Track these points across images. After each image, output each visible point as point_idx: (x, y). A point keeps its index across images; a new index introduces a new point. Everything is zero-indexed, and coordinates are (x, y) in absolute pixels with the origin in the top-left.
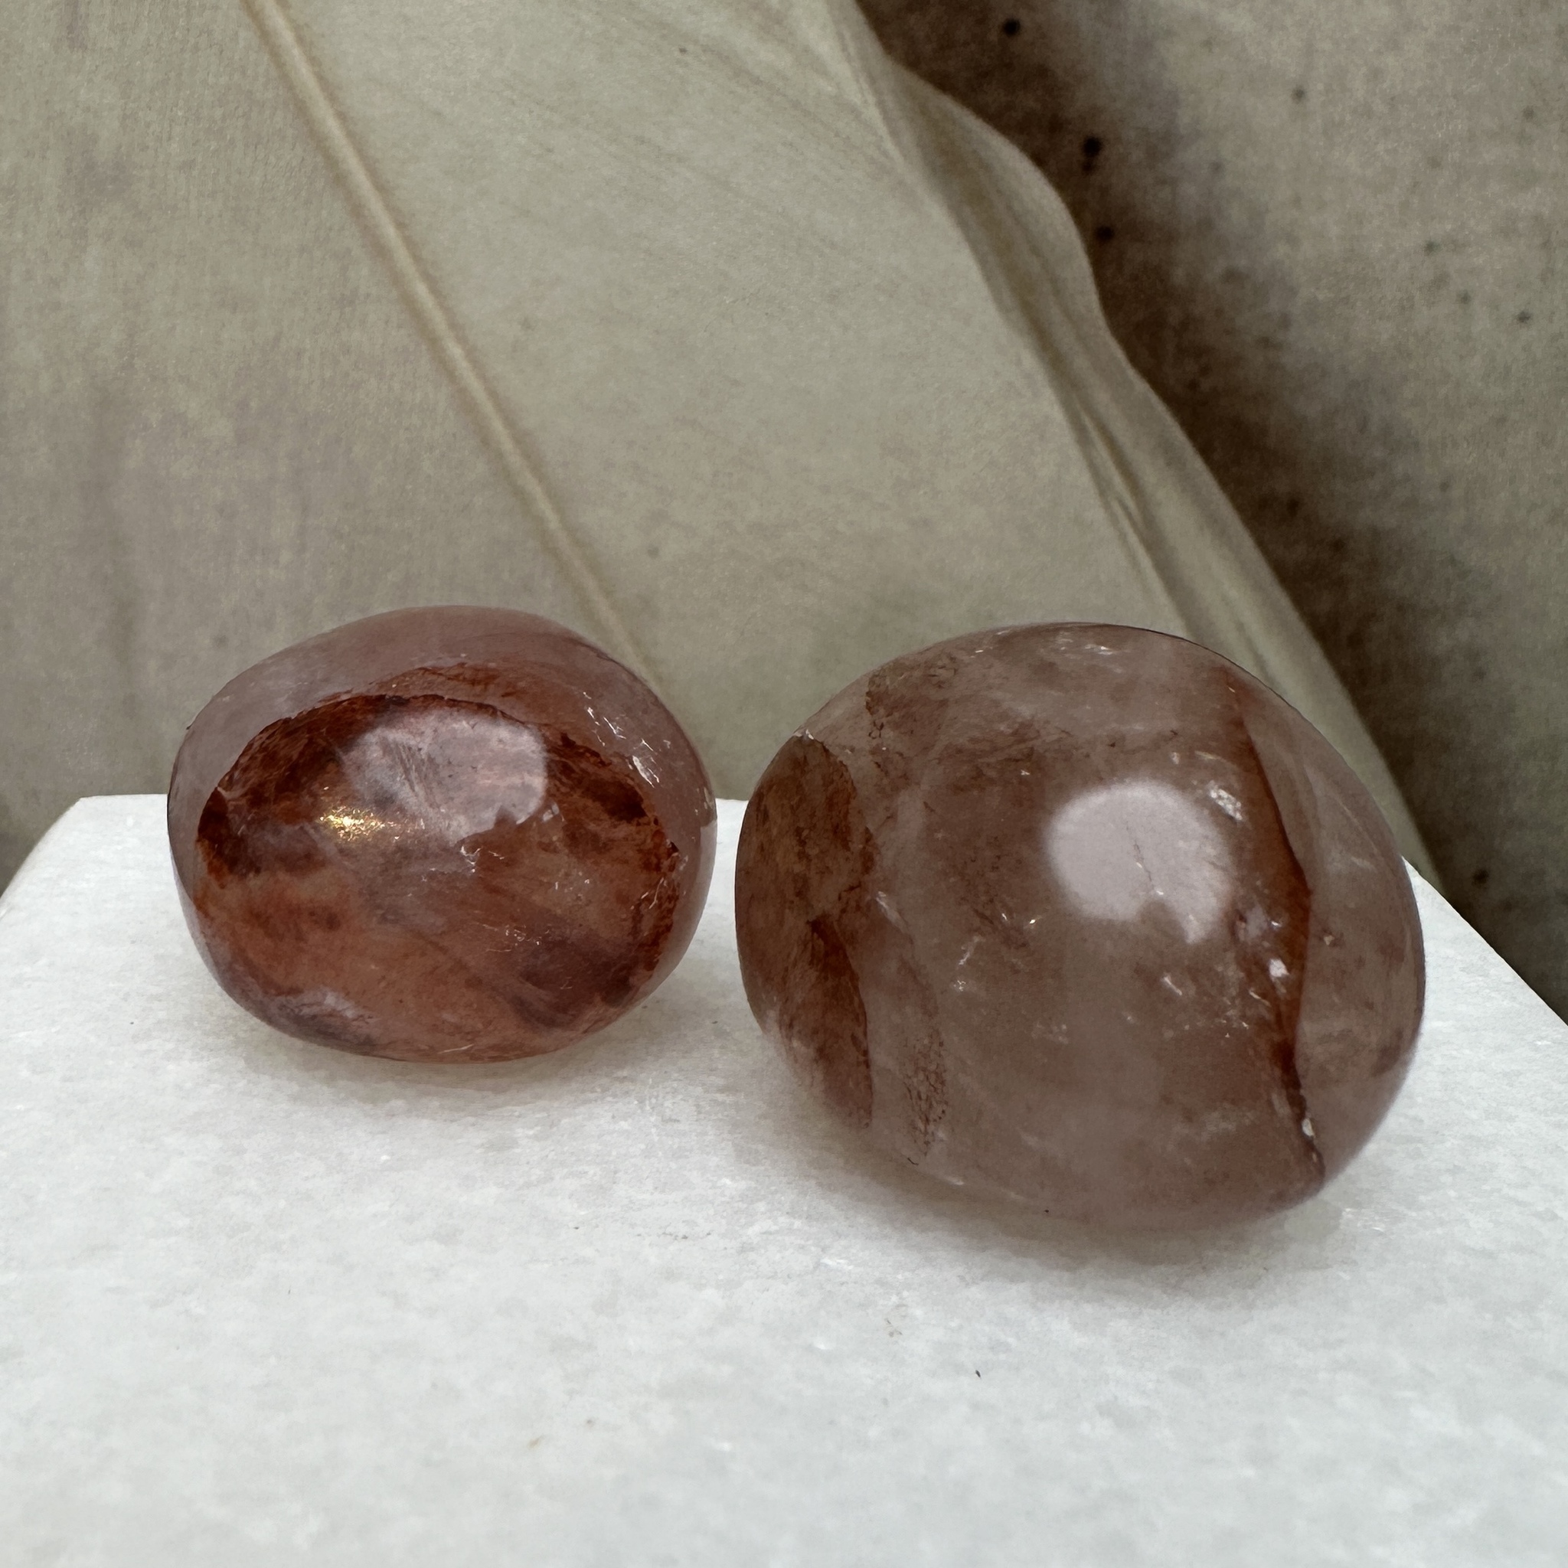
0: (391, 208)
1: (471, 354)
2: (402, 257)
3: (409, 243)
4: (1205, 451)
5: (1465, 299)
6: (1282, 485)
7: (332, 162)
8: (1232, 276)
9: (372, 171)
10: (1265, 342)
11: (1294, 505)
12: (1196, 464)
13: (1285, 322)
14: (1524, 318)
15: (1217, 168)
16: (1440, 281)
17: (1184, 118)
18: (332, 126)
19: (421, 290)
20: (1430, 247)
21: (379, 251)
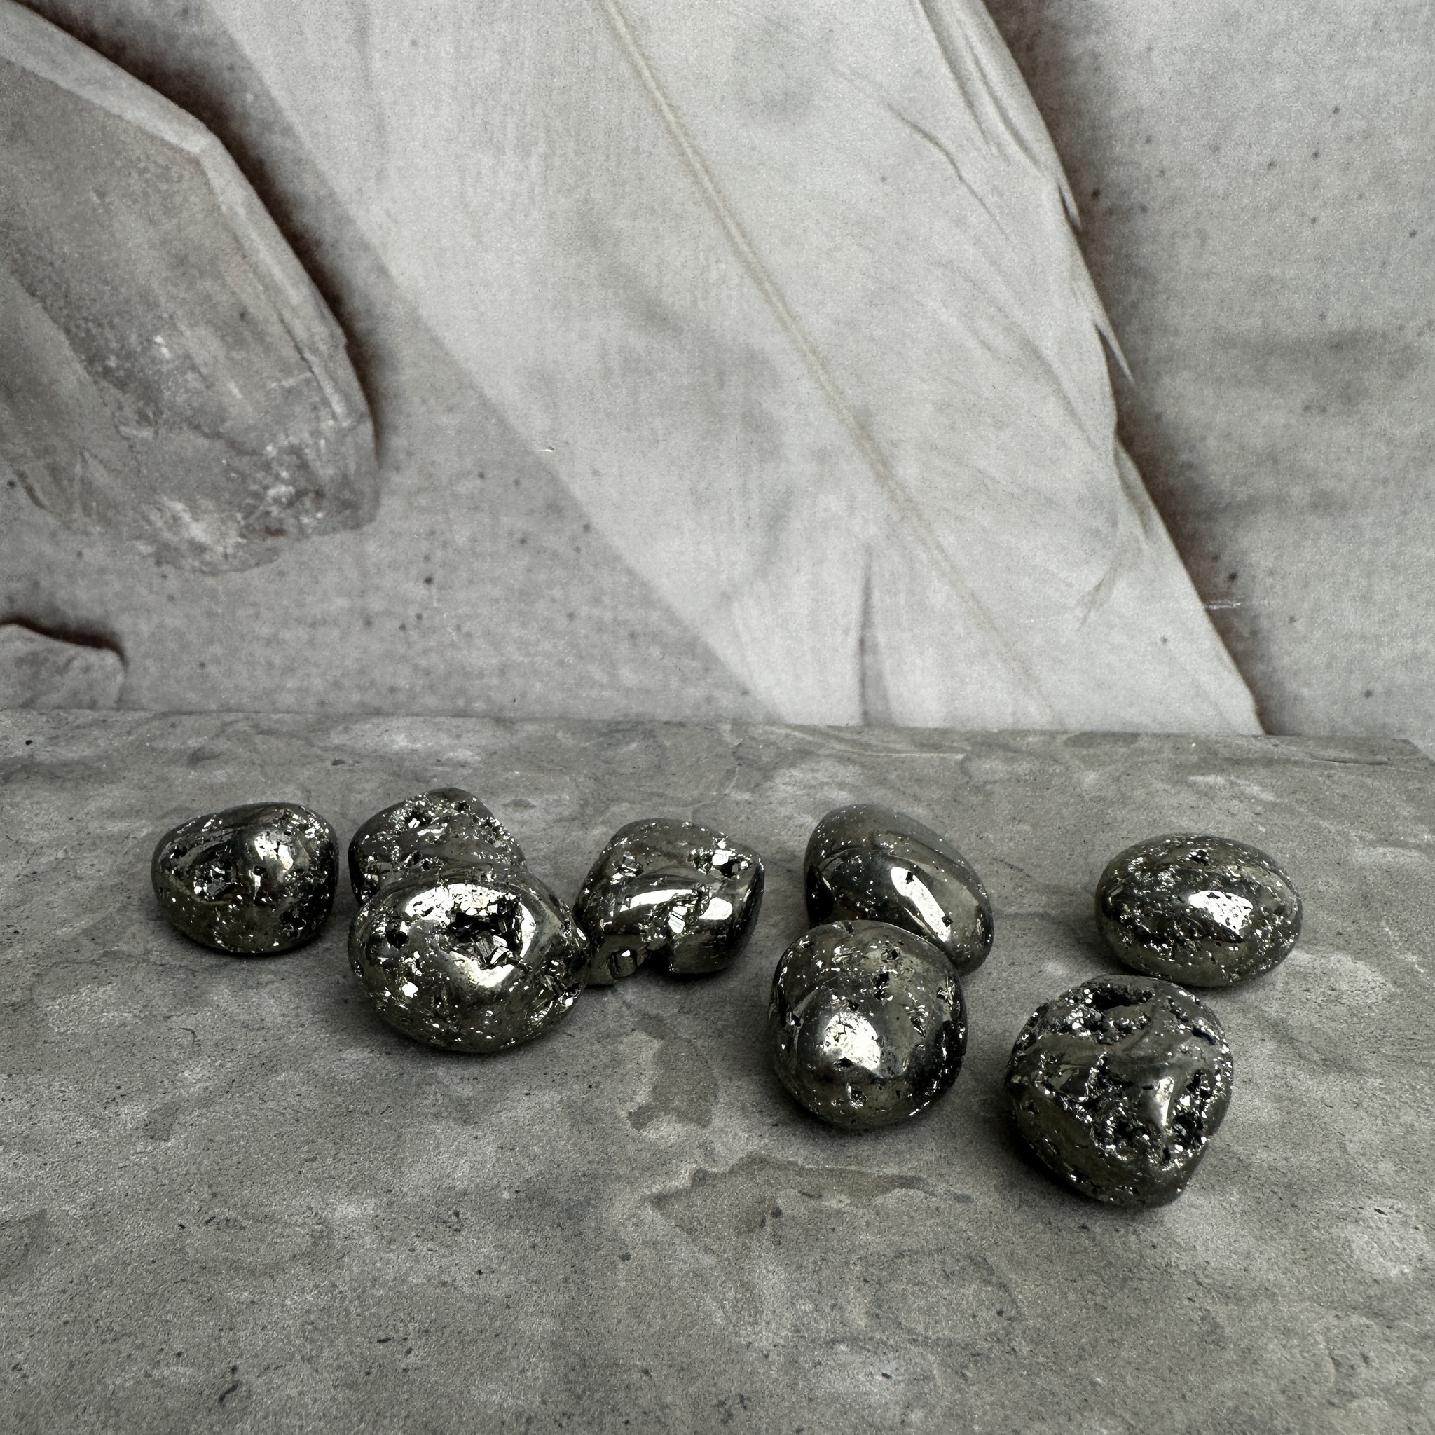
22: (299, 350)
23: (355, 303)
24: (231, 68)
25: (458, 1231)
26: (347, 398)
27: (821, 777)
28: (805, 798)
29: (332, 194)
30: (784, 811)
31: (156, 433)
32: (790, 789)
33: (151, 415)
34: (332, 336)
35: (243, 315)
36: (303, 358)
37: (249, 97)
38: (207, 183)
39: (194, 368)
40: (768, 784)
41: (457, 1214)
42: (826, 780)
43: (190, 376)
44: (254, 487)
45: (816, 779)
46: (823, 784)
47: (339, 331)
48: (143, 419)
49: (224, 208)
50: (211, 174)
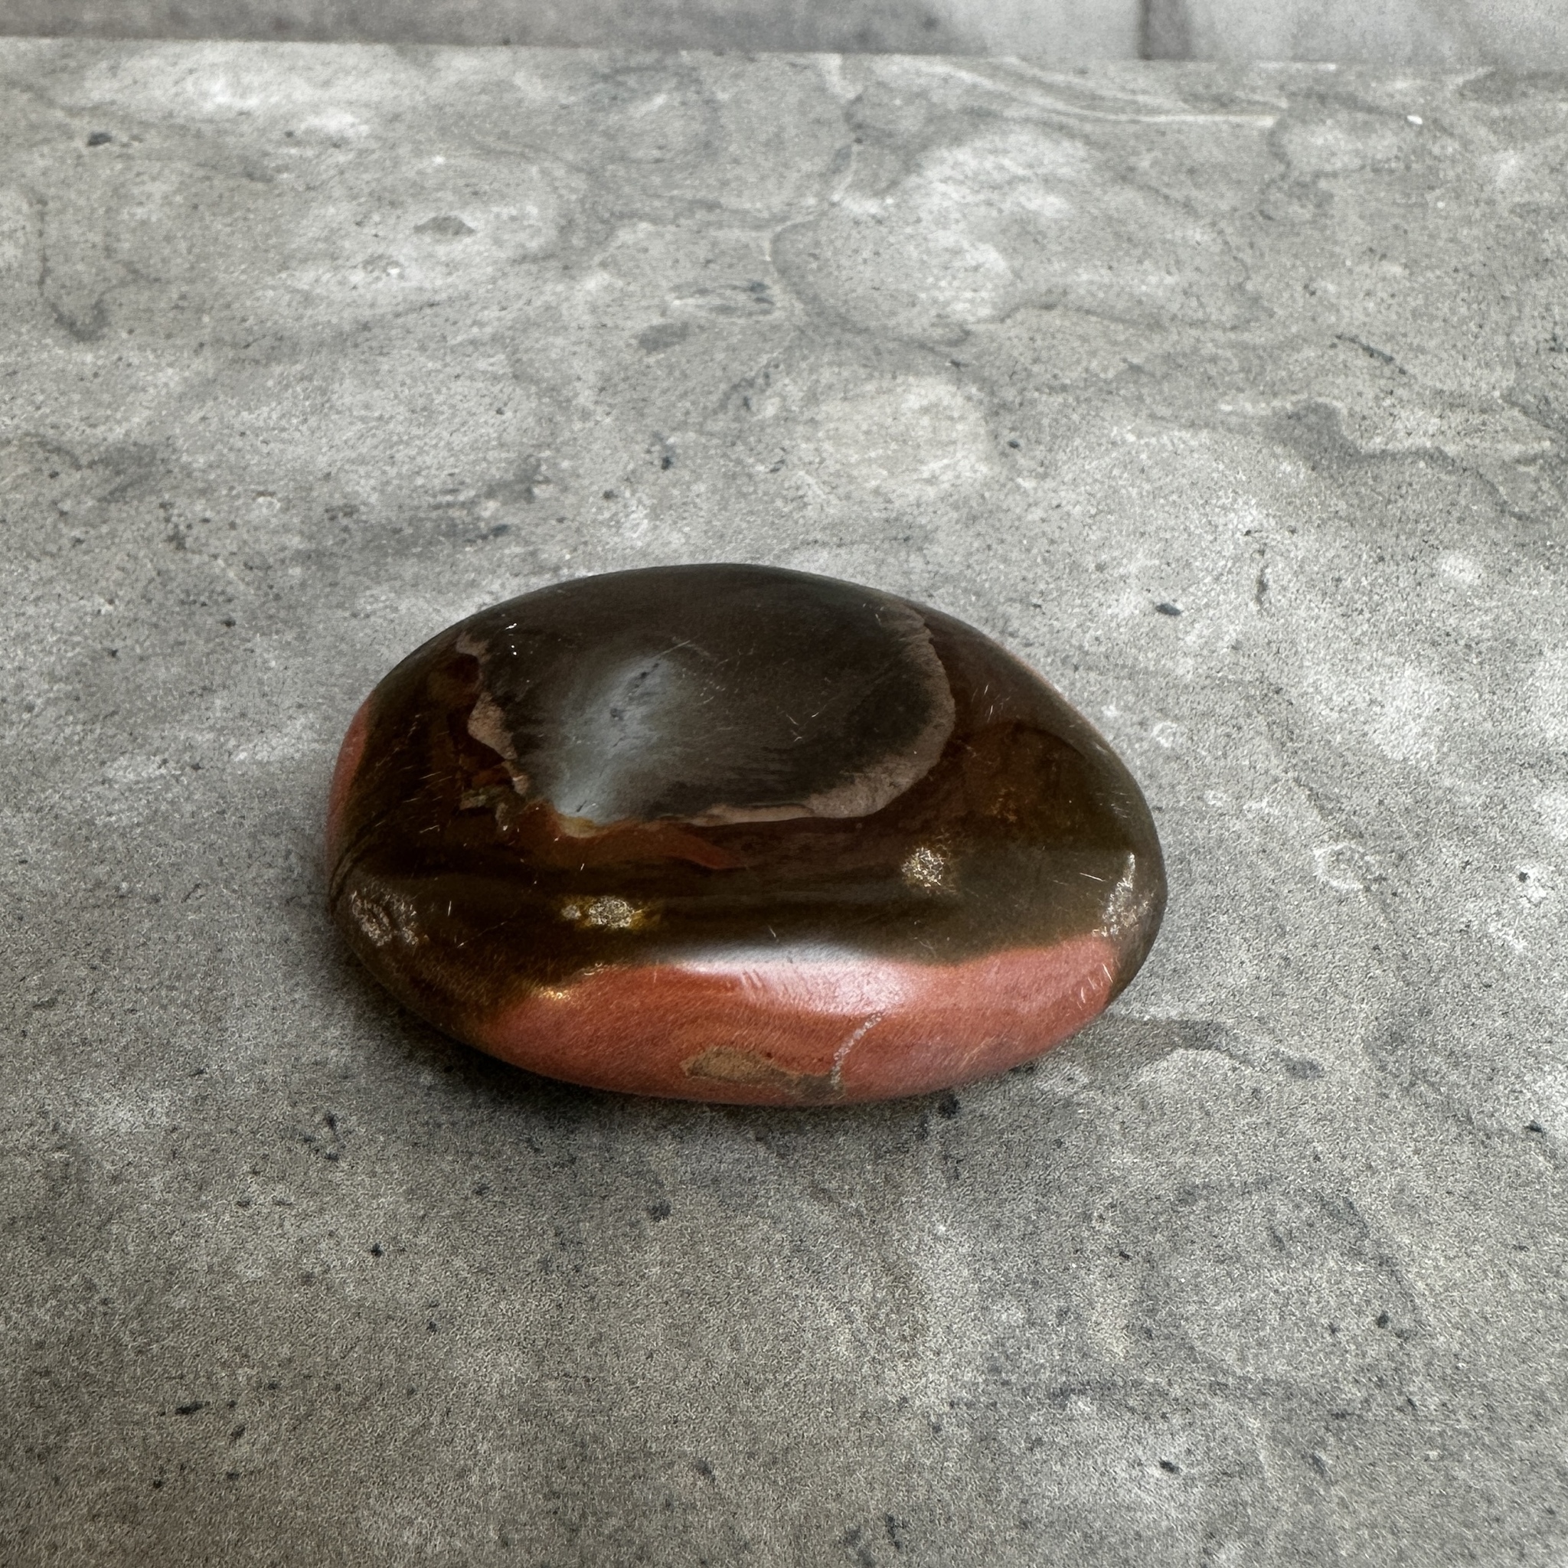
25: (333, 1158)
27: (1013, 166)
28: (983, 210)
30: (946, 238)
32: (955, 193)
40: (913, 180)
41: (331, 1121)
42: (1021, 172)
45: (1001, 168)
46: (1013, 181)
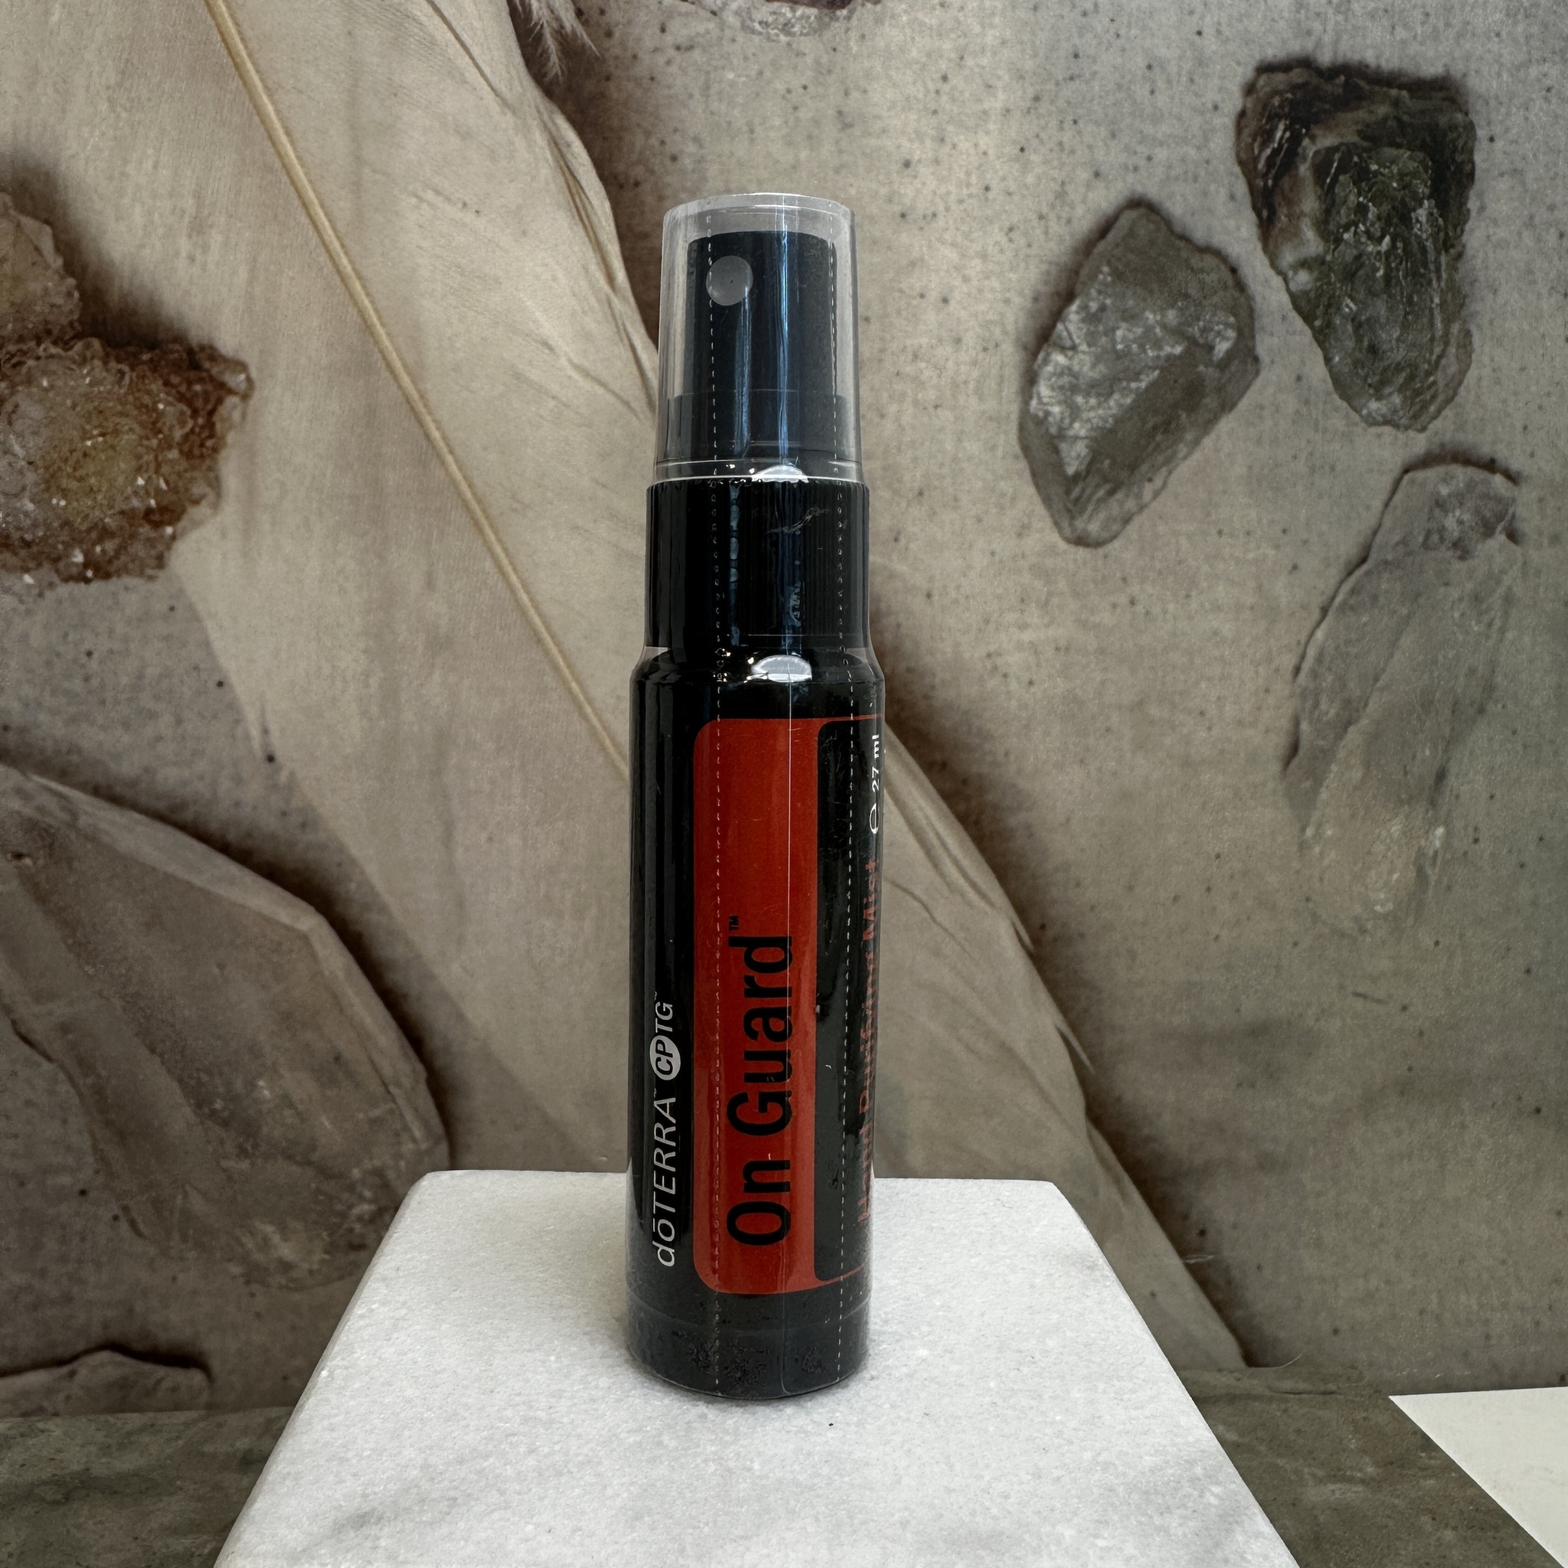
0: (561, 652)
1: (594, 710)
2: (566, 672)
3: (569, 666)
4: (905, 743)
5: (1005, 676)
6: (938, 757)
7: (536, 633)
8: (909, 670)
9: (553, 637)
10: (926, 697)
11: (944, 765)
12: (901, 748)
13: (933, 687)
14: (1031, 683)
15: (898, 626)
16: (995, 668)
17: (883, 606)
18: (537, 621)
19: (574, 685)
20: (989, 655)
21: (556, 668)
22: (385, 1085)
23: (435, 1043)
24: (340, 865)
26: (426, 1125)
29: (419, 957)
31: (253, 1164)
33: (249, 1148)
34: (414, 1071)
35: (338, 1059)
36: (389, 1092)
37: (353, 886)
38: (313, 955)
39: (291, 1106)
43: (287, 1112)
44: (339, 1207)
47: (420, 1067)
48: (242, 1153)
49: (327, 973)
50: (318, 947)
